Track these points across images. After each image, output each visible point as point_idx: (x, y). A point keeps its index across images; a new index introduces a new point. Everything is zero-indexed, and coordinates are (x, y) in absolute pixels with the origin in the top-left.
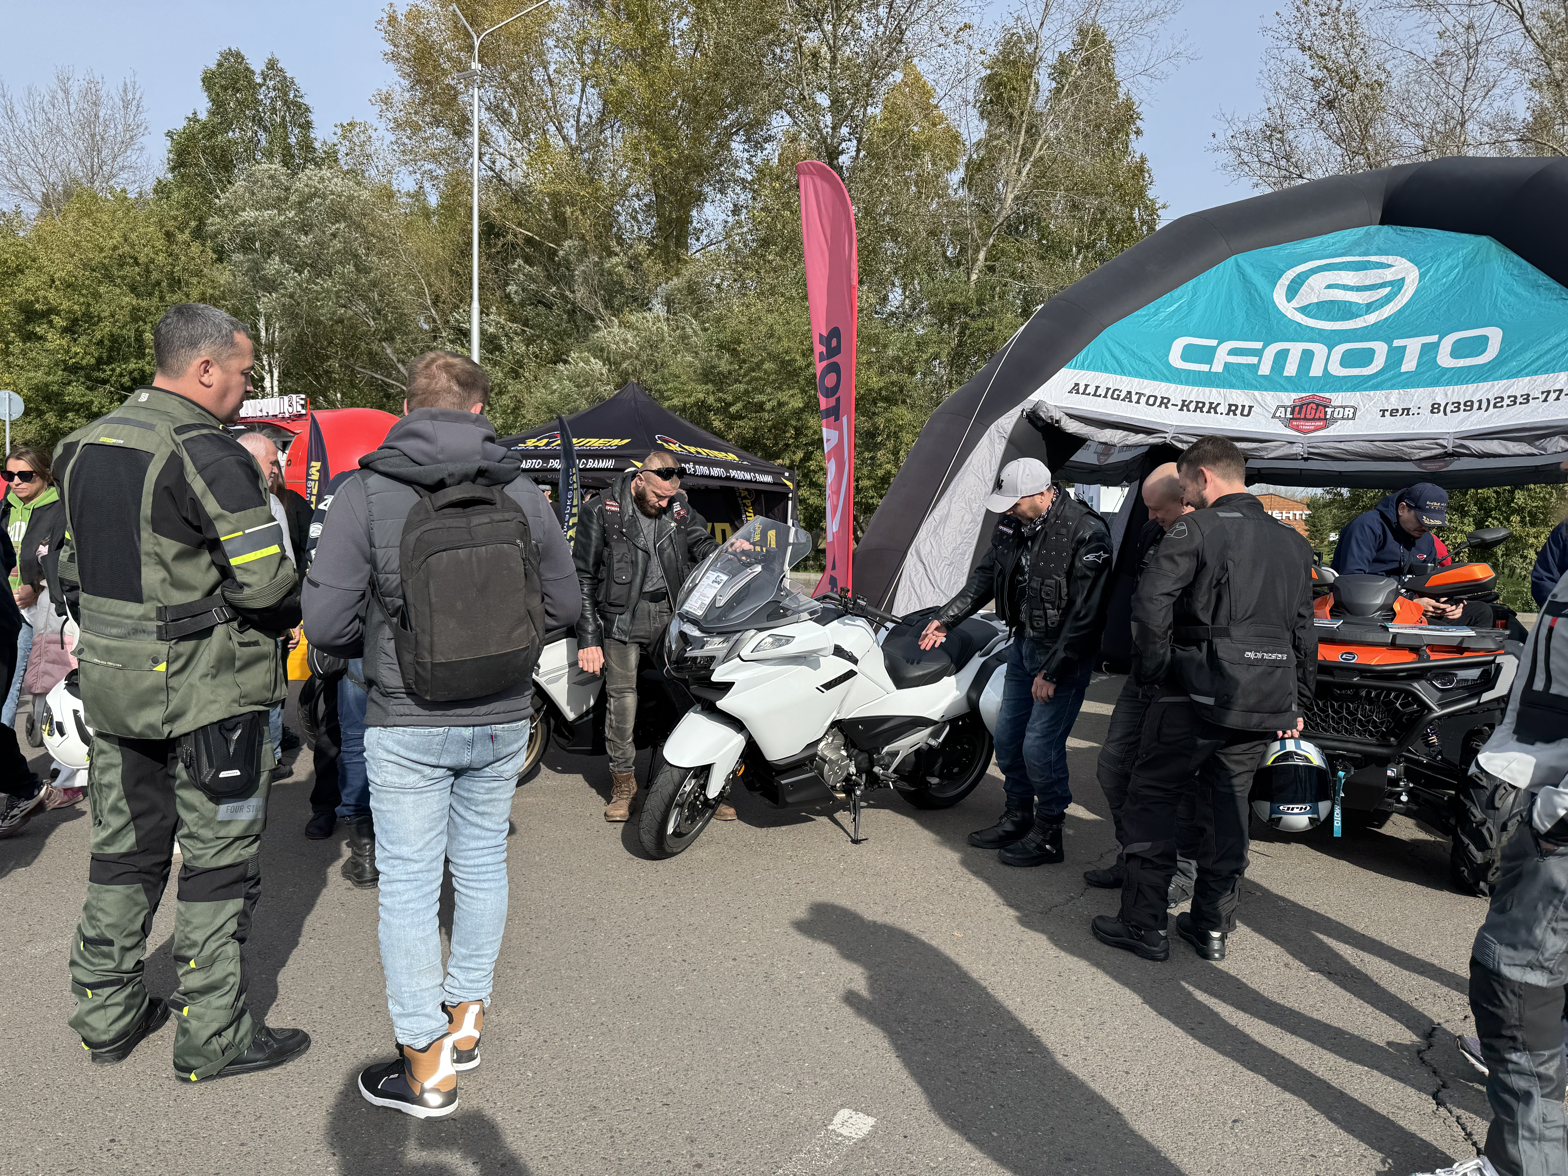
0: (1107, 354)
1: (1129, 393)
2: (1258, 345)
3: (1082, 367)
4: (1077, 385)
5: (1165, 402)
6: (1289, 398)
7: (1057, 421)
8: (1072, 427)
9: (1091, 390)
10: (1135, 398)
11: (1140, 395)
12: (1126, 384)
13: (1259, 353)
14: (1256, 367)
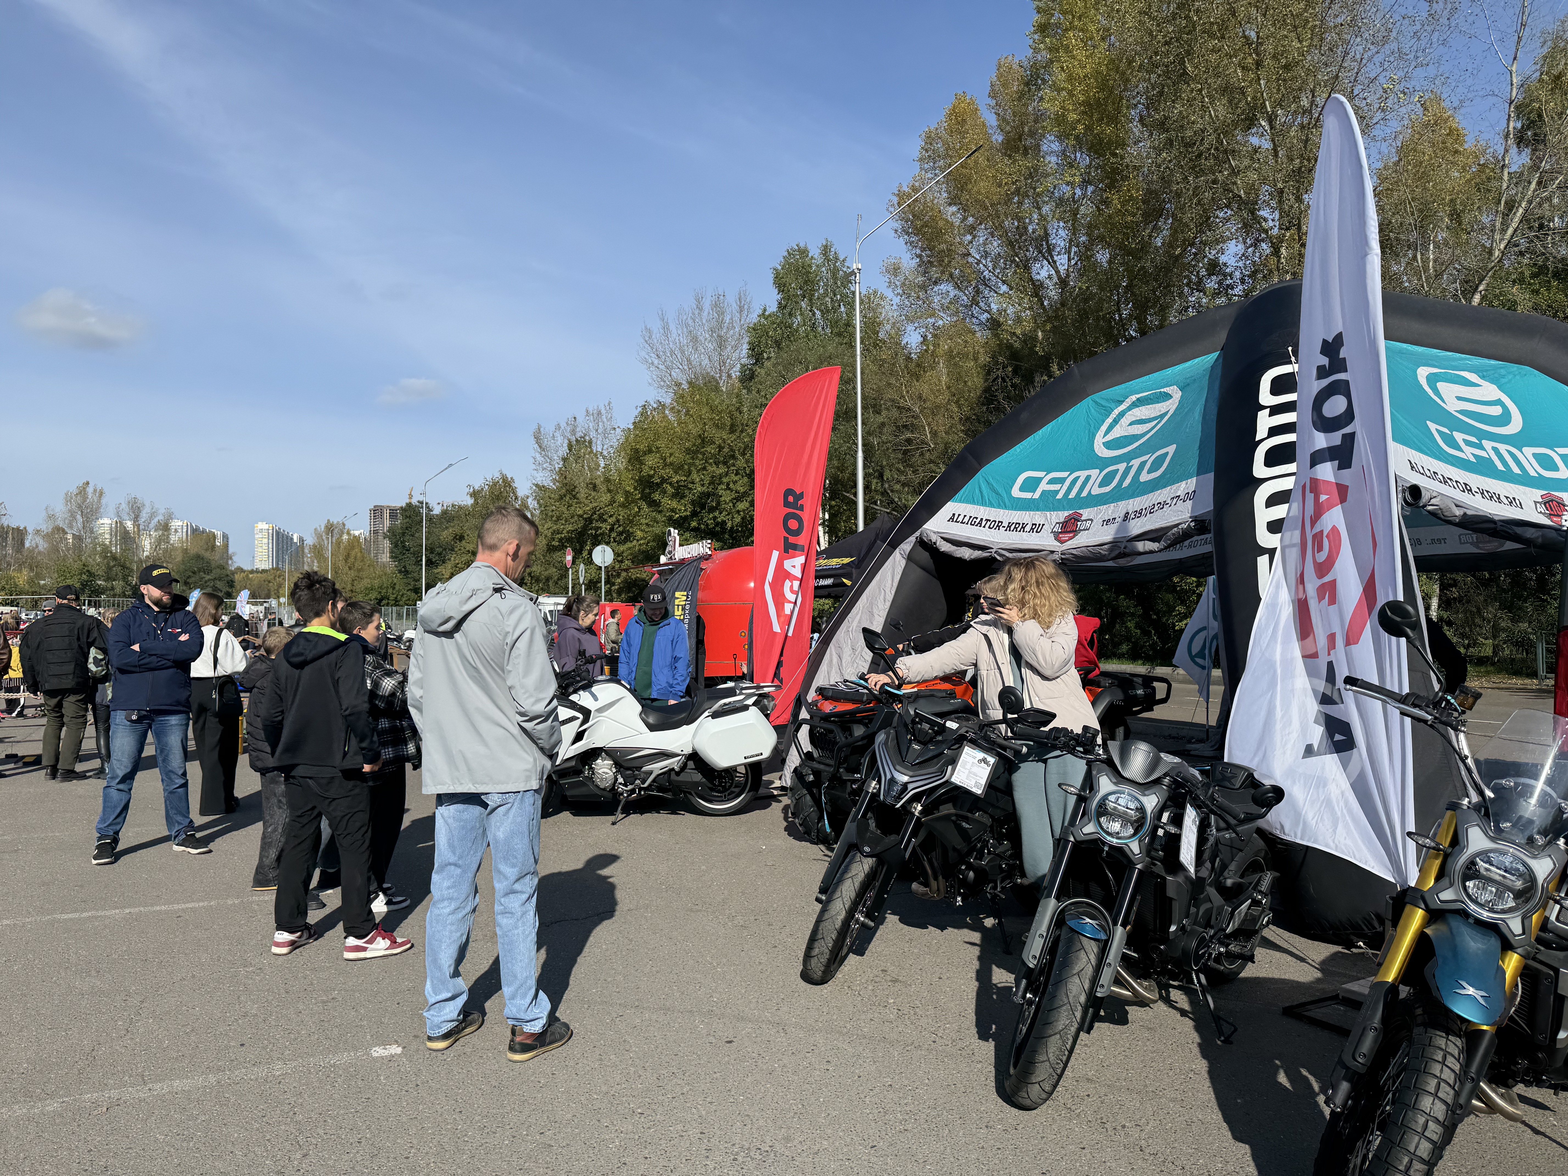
0: (977, 491)
1: (982, 519)
2: (1065, 474)
3: (960, 501)
4: (954, 515)
5: (998, 525)
6: (1062, 515)
7: (935, 543)
8: (945, 547)
9: (960, 519)
10: (984, 523)
11: (987, 520)
12: (982, 512)
13: (1062, 481)
14: (1057, 492)
